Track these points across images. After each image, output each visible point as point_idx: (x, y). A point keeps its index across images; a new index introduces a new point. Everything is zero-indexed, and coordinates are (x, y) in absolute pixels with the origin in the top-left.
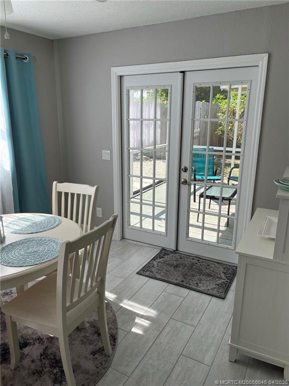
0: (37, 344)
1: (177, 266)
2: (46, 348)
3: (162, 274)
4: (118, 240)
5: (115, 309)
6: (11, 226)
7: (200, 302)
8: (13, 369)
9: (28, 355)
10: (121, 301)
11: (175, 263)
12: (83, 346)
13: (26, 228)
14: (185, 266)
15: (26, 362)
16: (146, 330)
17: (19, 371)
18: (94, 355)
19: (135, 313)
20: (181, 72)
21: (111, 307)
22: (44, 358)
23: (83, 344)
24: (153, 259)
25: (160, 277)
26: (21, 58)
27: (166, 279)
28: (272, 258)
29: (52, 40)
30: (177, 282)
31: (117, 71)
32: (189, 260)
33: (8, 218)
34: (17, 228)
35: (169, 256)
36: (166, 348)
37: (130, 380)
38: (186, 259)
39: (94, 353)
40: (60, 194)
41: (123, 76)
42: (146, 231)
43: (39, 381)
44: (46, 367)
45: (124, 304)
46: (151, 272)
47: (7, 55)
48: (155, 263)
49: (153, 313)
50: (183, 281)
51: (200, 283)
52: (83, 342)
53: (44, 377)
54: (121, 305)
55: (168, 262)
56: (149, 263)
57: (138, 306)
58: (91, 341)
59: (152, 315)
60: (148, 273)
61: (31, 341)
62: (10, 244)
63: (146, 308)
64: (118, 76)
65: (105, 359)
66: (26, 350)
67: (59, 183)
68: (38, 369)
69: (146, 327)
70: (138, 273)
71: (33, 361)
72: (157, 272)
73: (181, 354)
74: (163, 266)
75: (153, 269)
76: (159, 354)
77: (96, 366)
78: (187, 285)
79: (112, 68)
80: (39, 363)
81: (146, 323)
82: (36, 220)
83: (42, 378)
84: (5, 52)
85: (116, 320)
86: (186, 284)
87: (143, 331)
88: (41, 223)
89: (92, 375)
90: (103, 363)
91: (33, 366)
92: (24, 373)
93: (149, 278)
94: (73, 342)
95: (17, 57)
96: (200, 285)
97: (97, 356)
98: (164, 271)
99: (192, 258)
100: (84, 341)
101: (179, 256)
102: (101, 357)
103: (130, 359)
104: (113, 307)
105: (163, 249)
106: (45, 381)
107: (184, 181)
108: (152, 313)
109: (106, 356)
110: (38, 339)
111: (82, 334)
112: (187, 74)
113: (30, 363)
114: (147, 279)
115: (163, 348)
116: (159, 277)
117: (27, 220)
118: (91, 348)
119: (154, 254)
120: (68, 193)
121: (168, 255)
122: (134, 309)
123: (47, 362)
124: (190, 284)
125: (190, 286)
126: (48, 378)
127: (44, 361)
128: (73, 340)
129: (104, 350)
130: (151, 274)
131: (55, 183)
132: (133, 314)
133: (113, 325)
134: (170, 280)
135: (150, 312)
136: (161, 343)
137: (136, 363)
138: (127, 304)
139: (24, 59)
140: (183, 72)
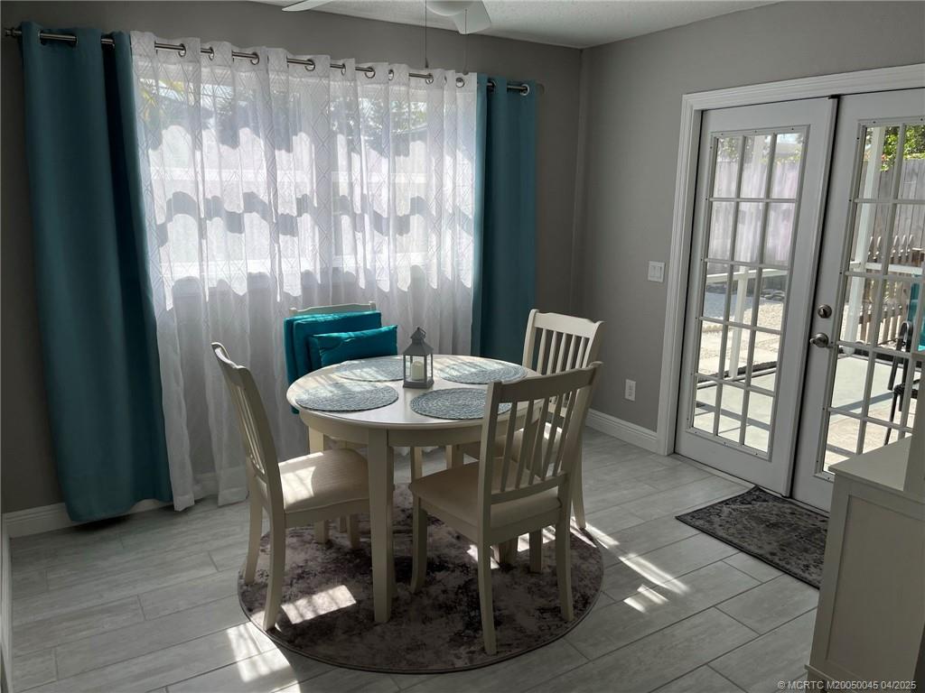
0: (458, 573)
1: (775, 525)
2: (470, 580)
3: (732, 531)
4: (662, 453)
5: (605, 561)
6: (448, 370)
7: (796, 599)
8: (413, 592)
9: (440, 581)
10: (625, 553)
11: (773, 519)
12: (529, 596)
13: (467, 375)
14: (795, 530)
15: (434, 590)
16: (652, 607)
17: (421, 597)
18: (542, 613)
19: (643, 578)
20: (833, 97)
21: (600, 557)
22: (462, 593)
23: (529, 593)
24: (726, 502)
25: (725, 536)
26: (515, 90)
27: (736, 541)
28: (902, 489)
29: (581, 51)
30: (760, 552)
31: (695, 101)
32: (810, 522)
33: (448, 360)
34: (455, 373)
35: (765, 504)
36: (679, 646)
37: (591, 665)
38: (805, 517)
39: (542, 610)
40: (539, 331)
41: (707, 110)
42: (726, 444)
43: (444, 618)
44: (461, 605)
45: (628, 559)
46: (709, 522)
47: (493, 86)
48: (726, 510)
49: (679, 588)
50: (773, 554)
51: (815, 567)
52: (530, 590)
53: (455, 615)
54: (623, 559)
55: (755, 515)
56: (712, 506)
57: (654, 568)
58: (546, 593)
59: (676, 590)
60: (698, 523)
61: (450, 566)
62: (435, 392)
63: (669, 577)
64: (696, 111)
65: (559, 624)
66: (439, 575)
67: (540, 312)
68: (449, 603)
69: (655, 604)
70: (678, 518)
71: (445, 592)
72: (720, 526)
73: (706, 664)
74: (741, 517)
75: (716, 519)
76: (661, 649)
77: (540, 627)
78: (782, 563)
79: (684, 96)
80: (452, 596)
81: (657, 598)
82: (488, 368)
83: (449, 616)
84: (489, 82)
85: (601, 578)
86: (780, 560)
87: (646, 608)
88: (494, 372)
89: (530, 636)
90: (553, 627)
91: (442, 598)
92: (426, 601)
93: (697, 532)
94: (516, 586)
95: (508, 89)
96: (812, 569)
97: (546, 615)
98: (739, 526)
99: (820, 518)
100: (533, 589)
101: (791, 508)
102: (551, 619)
103: (603, 639)
104: (604, 557)
105: (757, 488)
106: (453, 622)
107: (819, 339)
108: (678, 586)
109: (561, 619)
110: (462, 566)
111: (533, 580)
112: (846, 102)
113: (439, 591)
114: (695, 531)
115: (674, 644)
116: (721, 533)
117: (475, 366)
118: (542, 602)
119: (733, 494)
120: (553, 331)
121: (765, 501)
122: (644, 571)
123: (465, 599)
124: (788, 563)
125: (788, 567)
126: (459, 618)
127: (461, 596)
128: (516, 583)
129: (560, 611)
130: (707, 526)
131: (533, 311)
132: (638, 578)
133: (592, 583)
134: (745, 545)
135: (675, 585)
136: (673, 636)
137: (613, 648)
138: (632, 561)
139: (522, 91)
140: (838, 97)
